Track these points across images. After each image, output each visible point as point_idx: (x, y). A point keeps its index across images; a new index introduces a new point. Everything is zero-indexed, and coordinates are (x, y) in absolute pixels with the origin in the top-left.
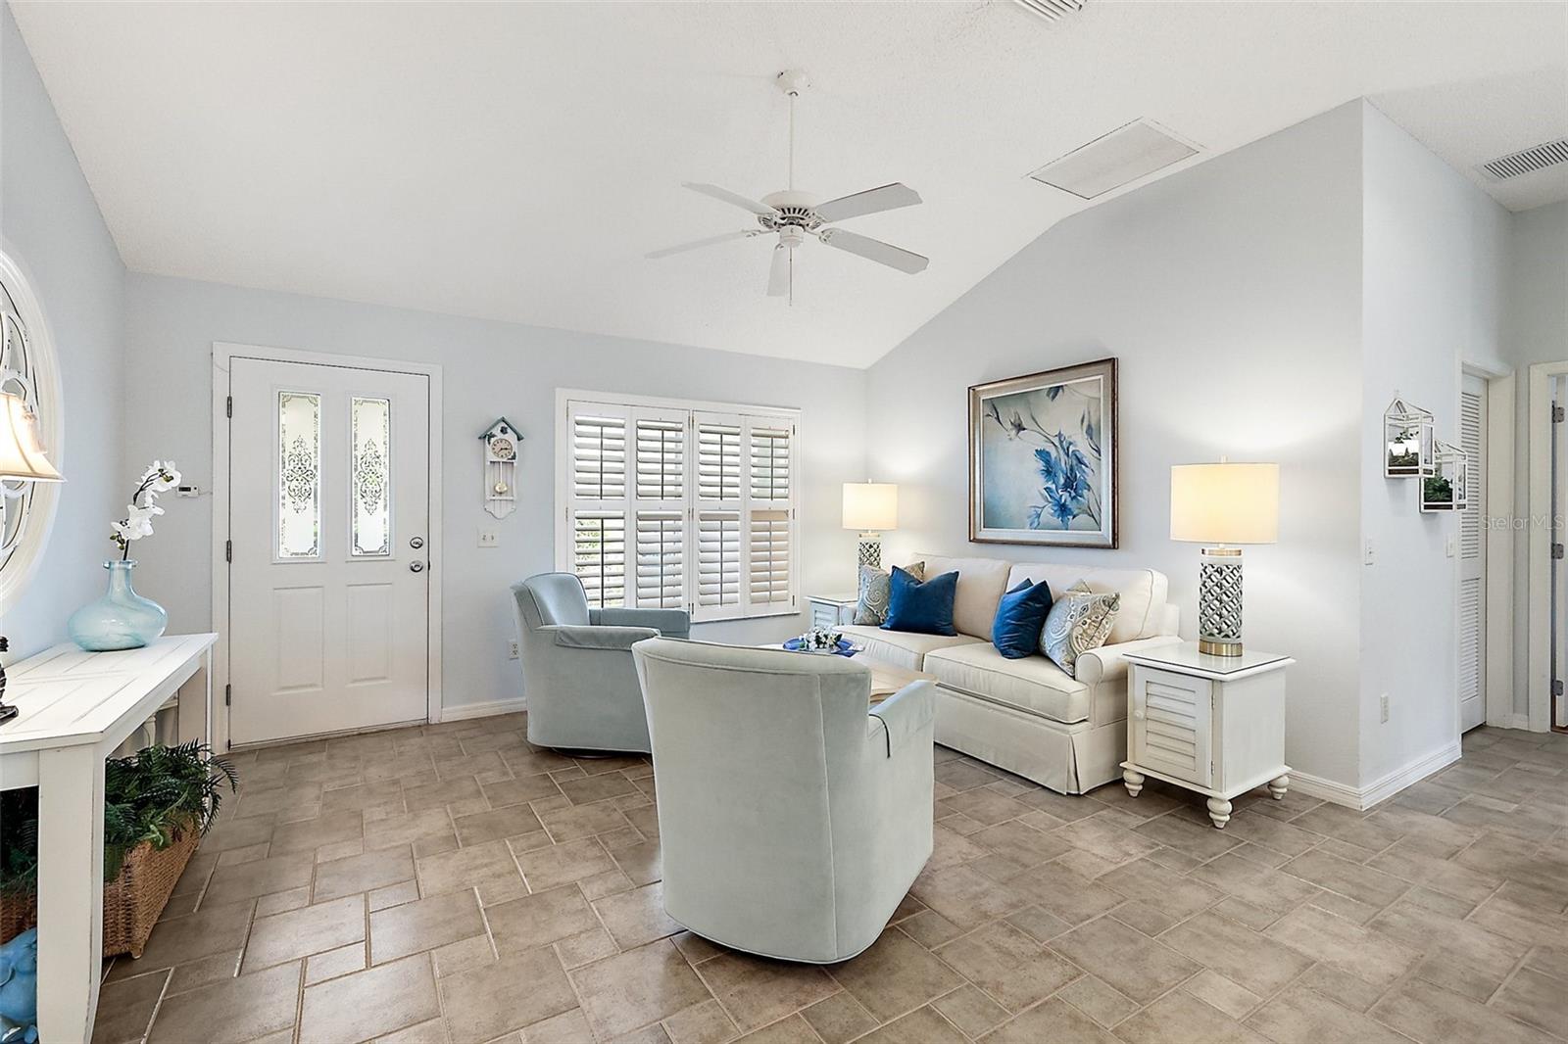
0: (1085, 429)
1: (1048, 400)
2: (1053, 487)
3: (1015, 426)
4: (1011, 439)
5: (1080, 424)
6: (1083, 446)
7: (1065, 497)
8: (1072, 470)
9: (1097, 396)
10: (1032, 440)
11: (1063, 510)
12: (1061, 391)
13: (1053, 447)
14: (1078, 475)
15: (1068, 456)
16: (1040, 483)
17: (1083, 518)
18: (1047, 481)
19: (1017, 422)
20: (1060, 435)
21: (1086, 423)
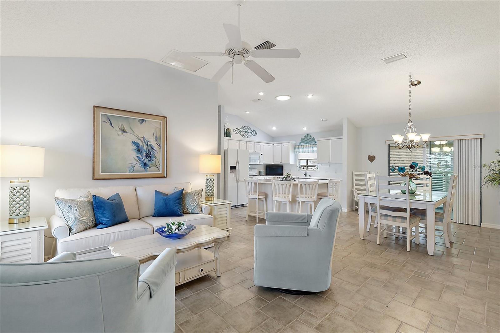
0: (154, 137)
1: (139, 124)
2: (141, 156)
3: (122, 130)
4: (119, 135)
5: (152, 135)
6: (153, 143)
7: (146, 160)
8: (149, 151)
9: (160, 127)
10: (129, 138)
11: (145, 165)
12: (144, 121)
13: (141, 142)
14: (151, 153)
15: (147, 146)
16: (135, 154)
17: (153, 168)
18: (138, 154)
19: (123, 129)
20: (144, 138)
21: (155, 135)
